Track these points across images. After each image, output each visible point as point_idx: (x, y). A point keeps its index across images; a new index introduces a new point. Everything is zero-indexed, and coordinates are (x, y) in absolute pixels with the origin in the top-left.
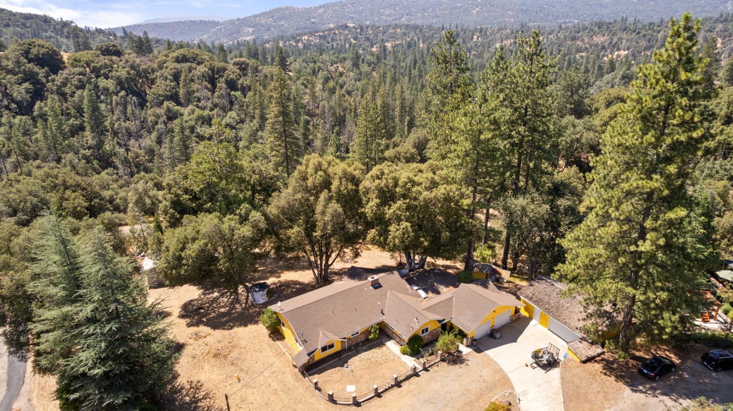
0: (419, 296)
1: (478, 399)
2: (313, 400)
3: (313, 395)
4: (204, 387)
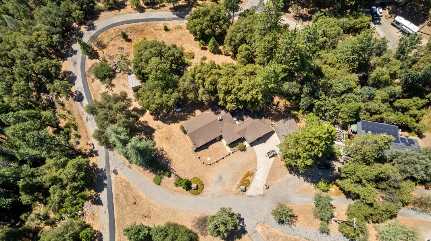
0: (236, 124)
1: (245, 167)
2: (197, 162)
3: (198, 160)
4: (164, 150)
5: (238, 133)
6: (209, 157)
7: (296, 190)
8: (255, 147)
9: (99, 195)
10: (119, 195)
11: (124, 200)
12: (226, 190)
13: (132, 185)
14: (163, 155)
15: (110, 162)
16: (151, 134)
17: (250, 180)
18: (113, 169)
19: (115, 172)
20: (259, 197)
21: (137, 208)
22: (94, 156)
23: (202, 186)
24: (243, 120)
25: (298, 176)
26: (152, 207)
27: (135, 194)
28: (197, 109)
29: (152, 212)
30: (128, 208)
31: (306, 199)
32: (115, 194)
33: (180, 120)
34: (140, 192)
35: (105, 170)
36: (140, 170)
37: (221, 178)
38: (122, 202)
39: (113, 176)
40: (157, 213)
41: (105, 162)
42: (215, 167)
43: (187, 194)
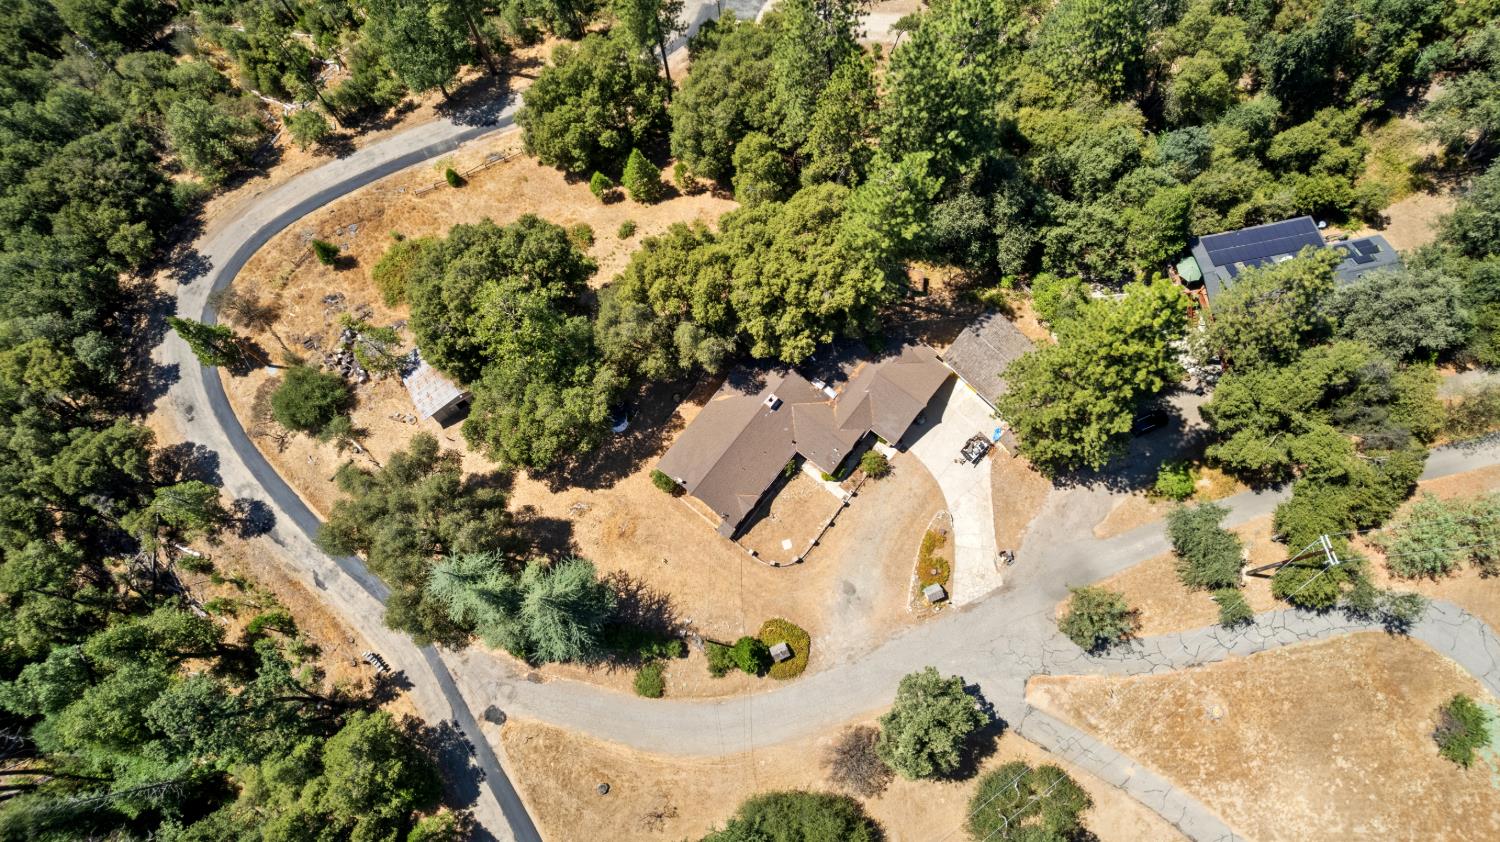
0: (827, 398)
1: (912, 523)
2: (755, 569)
3: (753, 563)
4: (631, 576)
5: (847, 424)
6: (786, 538)
7: (1096, 529)
8: (916, 449)
9: (471, 814)
10: (540, 785)
11: (565, 794)
12: (884, 621)
13: (571, 732)
14: (632, 595)
15: (463, 688)
16: (565, 542)
17: (945, 558)
18: (483, 709)
19: (495, 716)
20: (997, 599)
21: (619, 802)
22: (398, 695)
23: (803, 642)
24: (843, 378)
25: (1084, 484)
26: (667, 776)
27: (595, 759)
28: (681, 402)
29: (675, 792)
30: (588, 814)
31: (1139, 546)
32: (524, 786)
33: (641, 459)
34: (606, 745)
35: (456, 724)
36: (574, 676)
37: (850, 590)
38: (559, 803)
39: (492, 733)
40: (693, 788)
41: (443, 697)
42: (819, 562)
43: (764, 687)
